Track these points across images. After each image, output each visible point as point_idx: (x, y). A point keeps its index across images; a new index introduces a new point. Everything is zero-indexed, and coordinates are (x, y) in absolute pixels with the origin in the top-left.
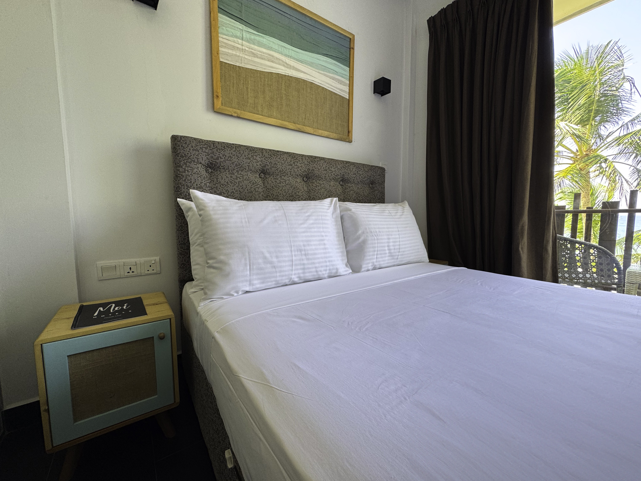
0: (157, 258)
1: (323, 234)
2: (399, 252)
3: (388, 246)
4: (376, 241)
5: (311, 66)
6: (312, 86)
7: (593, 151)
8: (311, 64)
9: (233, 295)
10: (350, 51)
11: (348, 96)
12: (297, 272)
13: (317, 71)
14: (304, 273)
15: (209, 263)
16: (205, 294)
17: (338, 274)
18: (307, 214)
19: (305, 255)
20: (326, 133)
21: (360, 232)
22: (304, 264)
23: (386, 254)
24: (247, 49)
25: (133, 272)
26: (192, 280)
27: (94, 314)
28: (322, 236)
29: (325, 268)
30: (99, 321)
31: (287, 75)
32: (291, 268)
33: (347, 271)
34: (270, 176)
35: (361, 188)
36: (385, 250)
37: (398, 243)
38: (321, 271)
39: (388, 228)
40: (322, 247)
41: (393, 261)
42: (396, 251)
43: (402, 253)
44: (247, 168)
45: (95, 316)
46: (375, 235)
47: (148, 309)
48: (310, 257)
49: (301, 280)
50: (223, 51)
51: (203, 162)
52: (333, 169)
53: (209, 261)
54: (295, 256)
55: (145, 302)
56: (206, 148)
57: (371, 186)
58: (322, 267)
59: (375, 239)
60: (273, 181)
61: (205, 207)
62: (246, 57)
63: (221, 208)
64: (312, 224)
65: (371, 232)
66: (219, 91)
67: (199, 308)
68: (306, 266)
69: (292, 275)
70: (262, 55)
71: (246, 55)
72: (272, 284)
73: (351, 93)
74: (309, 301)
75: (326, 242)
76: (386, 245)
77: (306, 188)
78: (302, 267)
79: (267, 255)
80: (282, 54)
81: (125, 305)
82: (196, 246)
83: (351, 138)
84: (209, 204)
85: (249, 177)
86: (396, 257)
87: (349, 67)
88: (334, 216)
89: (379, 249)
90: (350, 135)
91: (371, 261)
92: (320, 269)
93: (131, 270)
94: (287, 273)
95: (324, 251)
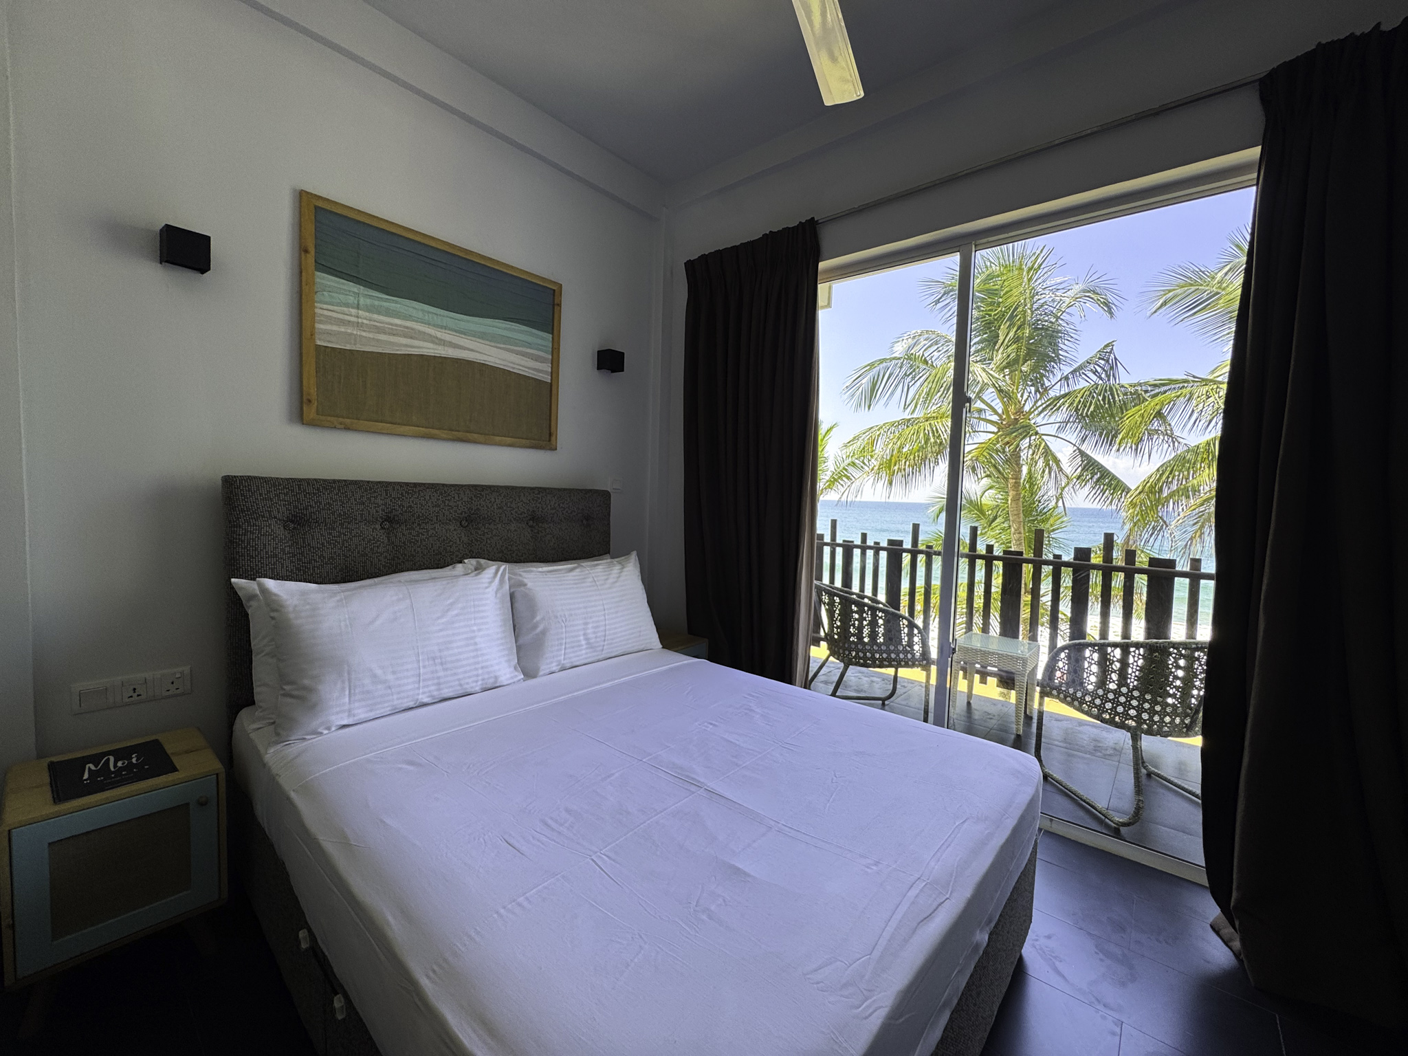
0: (187, 669)
1: (475, 628)
2: (604, 640)
3: (584, 634)
4: (564, 630)
5: (482, 338)
6: (483, 368)
7: (1023, 415)
8: (483, 336)
9: (321, 733)
10: (554, 308)
11: (550, 377)
12: (426, 690)
13: (493, 344)
14: (439, 690)
15: (284, 690)
16: (278, 734)
17: (498, 685)
18: (449, 601)
19: (442, 664)
20: (509, 440)
21: (538, 618)
22: (438, 678)
23: (582, 645)
24: (365, 321)
25: (138, 695)
26: (253, 703)
27: (83, 776)
28: (474, 631)
29: (475, 679)
30: (95, 786)
31: (439, 355)
32: (416, 686)
33: (516, 676)
34: (400, 526)
35: (566, 529)
36: (579, 641)
37: (602, 628)
38: (467, 683)
39: (585, 607)
40: (471, 648)
41: (595, 654)
42: (598, 640)
43: (609, 642)
44: (359, 518)
45: (86, 780)
46: (563, 621)
47: (176, 761)
48: (449, 666)
49: (435, 699)
50: (321, 329)
51: (279, 516)
52: (514, 505)
53: (285, 687)
54: (424, 667)
55: (169, 749)
56: (286, 494)
57: (585, 522)
58: (469, 677)
59: (562, 626)
60: (406, 532)
61: (282, 606)
62: (364, 334)
63: (308, 607)
64: (457, 615)
65: (556, 617)
66: (313, 391)
67: (268, 756)
68: (442, 680)
69: (418, 694)
70: (392, 329)
71: (364, 331)
72: (387, 711)
73: (555, 373)
74: (433, 736)
75: (477, 640)
76: (581, 633)
77: (465, 539)
78: (436, 681)
79: (379, 672)
80: (429, 324)
81: (134, 756)
82: (263, 656)
83: (554, 444)
84: (288, 603)
85: (361, 532)
86: (601, 648)
87: (552, 334)
88: (499, 595)
89: (568, 640)
90: (553, 438)
91: (556, 659)
92: (467, 681)
93: (135, 692)
94: (411, 693)
95: (475, 653)
